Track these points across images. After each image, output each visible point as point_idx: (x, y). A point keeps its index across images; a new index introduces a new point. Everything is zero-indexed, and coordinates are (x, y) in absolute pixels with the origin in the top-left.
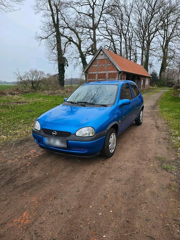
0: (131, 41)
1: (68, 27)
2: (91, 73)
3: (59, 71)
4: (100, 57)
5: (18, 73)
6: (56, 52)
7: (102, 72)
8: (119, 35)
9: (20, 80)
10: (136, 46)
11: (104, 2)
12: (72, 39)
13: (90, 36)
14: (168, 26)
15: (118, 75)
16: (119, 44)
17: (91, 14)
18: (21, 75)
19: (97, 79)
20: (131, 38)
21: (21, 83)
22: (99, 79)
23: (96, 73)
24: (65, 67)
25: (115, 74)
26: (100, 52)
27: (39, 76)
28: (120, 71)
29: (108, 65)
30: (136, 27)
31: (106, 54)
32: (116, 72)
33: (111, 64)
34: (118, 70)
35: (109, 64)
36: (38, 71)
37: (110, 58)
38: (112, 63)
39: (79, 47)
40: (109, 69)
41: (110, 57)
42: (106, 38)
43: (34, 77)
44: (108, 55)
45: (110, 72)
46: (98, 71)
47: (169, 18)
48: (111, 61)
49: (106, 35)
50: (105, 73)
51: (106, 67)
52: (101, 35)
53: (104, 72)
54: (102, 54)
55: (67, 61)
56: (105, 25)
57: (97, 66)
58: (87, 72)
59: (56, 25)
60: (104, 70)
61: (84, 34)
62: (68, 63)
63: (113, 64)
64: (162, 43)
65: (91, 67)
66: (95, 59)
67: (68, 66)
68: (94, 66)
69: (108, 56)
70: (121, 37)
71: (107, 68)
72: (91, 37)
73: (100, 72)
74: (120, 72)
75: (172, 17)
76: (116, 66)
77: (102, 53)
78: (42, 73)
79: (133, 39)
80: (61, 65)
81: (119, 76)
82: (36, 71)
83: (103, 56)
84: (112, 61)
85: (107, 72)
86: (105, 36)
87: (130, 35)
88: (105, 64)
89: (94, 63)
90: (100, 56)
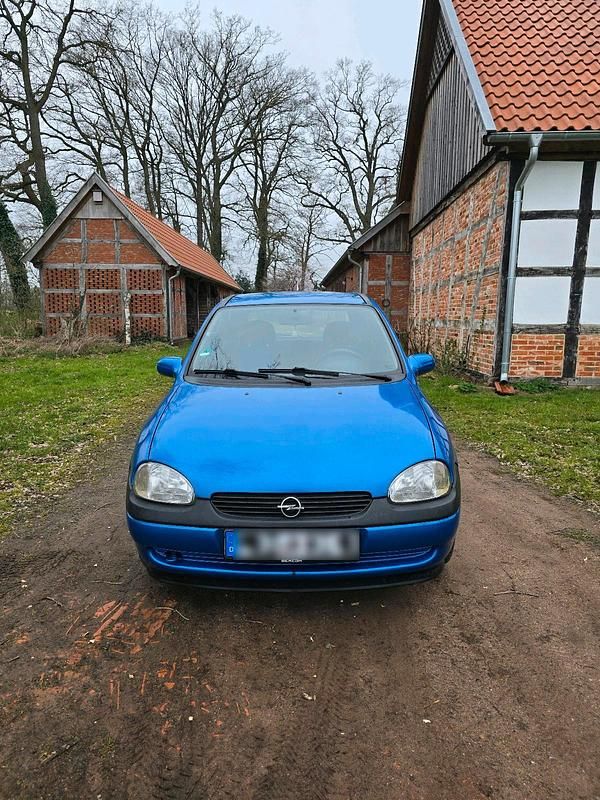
0: (158, 170)
2: (59, 266)
4: (91, 211)
7: (103, 266)
8: (117, 144)
10: (176, 191)
11: (65, 25)
13: (10, 132)
14: (263, 144)
15: (163, 278)
16: (121, 178)
17: (16, 53)
19: (82, 289)
20: (159, 163)
22: (92, 291)
23: (77, 266)
25: (153, 275)
26: (90, 193)
28: (171, 266)
29: (124, 241)
30: (168, 128)
31: (117, 203)
32: (159, 267)
33: (137, 241)
34: (163, 262)
35: (129, 238)
37: (130, 217)
38: (140, 234)
40: (132, 257)
42: (73, 149)
44: (121, 208)
45: (136, 267)
46: (85, 260)
47: (266, 121)
49: (70, 138)
50: (116, 270)
51: (117, 248)
52: (52, 136)
53: (111, 266)
54: (98, 203)
57: (80, 240)
58: (41, 262)
60: (112, 259)
63: (144, 240)
64: (251, 192)
65: (55, 244)
68: (69, 240)
69: (125, 212)
70: (125, 155)
71: (123, 251)
72: (13, 136)
73: (95, 266)
74: (172, 270)
75: (274, 121)
76: (157, 248)
77: (97, 196)
79: (162, 165)
81: (167, 284)
83: (105, 207)
84: (140, 230)
85: (124, 268)
86: (68, 141)
87: (152, 152)
88: (113, 237)
89: (70, 230)
90: (89, 206)
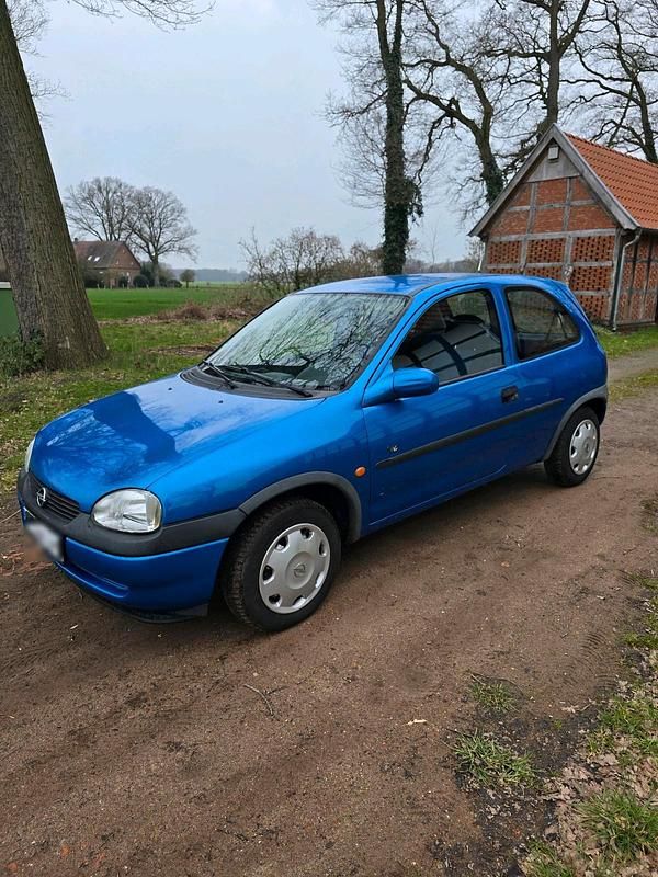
1: (449, 62)
2: (504, 239)
3: (387, 234)
4: (544, 172)
5: (252, 242)
6: (380, 161)
7: (548, 236)
9: (256, 270)
12: (458, 107)
13: (539, 87)
15: (617, 244)
18: (261, 251)
19: (523, 262)
21: (262, 278)
22: (533, 265)
23: (521, 237)
24: (409, 219)
25: (604, 242)
26: (546, 149)
27: (320, 256)
28: (628, 230)
29: (576, 203)
31: (573, 158)
32: (612, 232)
33: (591, 201)
34: (619, 226)
35: (582, 199)
36: (318, 235)
37: (586, 173)
38: (595, 193)
39: (482, 136)
41: (586, 171)
42: (611, 91)
43: (305, 259)
44: (578, 163)
45: (585, 233)
46: (531, 230)
48: (590, 188)
49: (611, 78)
50: (562, 240)
51: (567, 212)
52: (587, 81)
53: (556, 235)
54: (553, 161)
55: (418, 193)
56: (612, 37)
57: (528, 207)
58: (488, 235)
59: (391, 58)
60: (560, 226)
61: (513, 81)
62: (423, 202)
63: (598, 201)
65: (502, 215)
66: (522, 182)
67: (420, 213)
68: (517, 209)
69: (581, 167)
71: (572, 216)
72: (541, 92)
73: (540, 236)
74: (630, 234)
76: (614, 210)
77: (553, 153)
78: (333, 242)
80: (393, 210)
81: (620, 252)
82: (311, 236)
83: (560, 165)
84: (596, 188)
85: (571, 236)
86: (607, 83)
88: (564, 199)
89: (520, 197)
90: (544, 165)
